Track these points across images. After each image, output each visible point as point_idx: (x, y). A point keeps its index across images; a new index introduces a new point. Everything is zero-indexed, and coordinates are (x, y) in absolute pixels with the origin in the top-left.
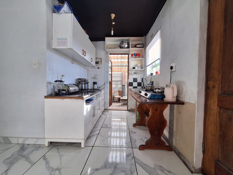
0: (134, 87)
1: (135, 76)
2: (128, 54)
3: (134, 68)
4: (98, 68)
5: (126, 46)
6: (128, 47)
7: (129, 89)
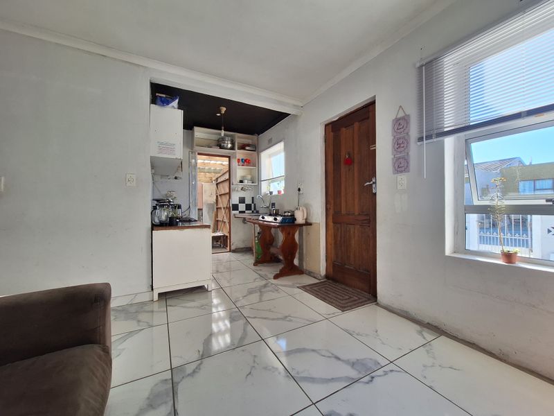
0: (240, 212)
1: (242, 194)
2: (229, 157)
3: (241, 182)
4: (176, 178)
5: (229, 146)
6: (232, 148)
7: (232, 215)
